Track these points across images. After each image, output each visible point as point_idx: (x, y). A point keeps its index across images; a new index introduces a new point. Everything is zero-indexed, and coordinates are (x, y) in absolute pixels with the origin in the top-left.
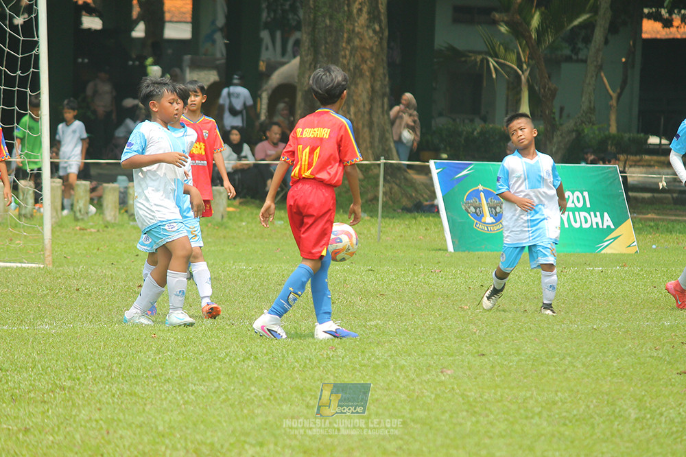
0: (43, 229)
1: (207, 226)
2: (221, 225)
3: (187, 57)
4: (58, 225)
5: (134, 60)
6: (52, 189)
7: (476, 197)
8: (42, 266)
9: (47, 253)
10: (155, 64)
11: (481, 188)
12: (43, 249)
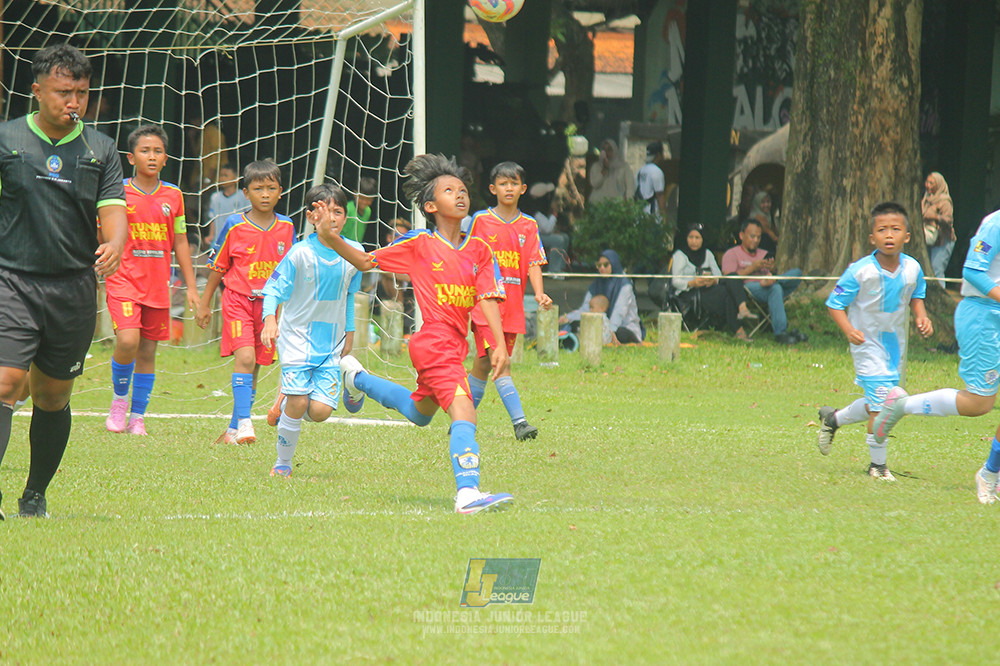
1: (652, 369)
2: (672, 368)
3: (626, 125)
5: (548, 129)
10: (579, 133)
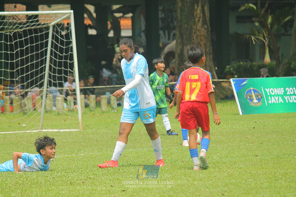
0: (78, 116)
4: (84, 114)
5: (110, 46)
6: (81, 99)
7: (250, 92)
8: (79, 130)
9: (80, 125)
10: (118, 47)
11: (252, 88)
12: (79, 123)
